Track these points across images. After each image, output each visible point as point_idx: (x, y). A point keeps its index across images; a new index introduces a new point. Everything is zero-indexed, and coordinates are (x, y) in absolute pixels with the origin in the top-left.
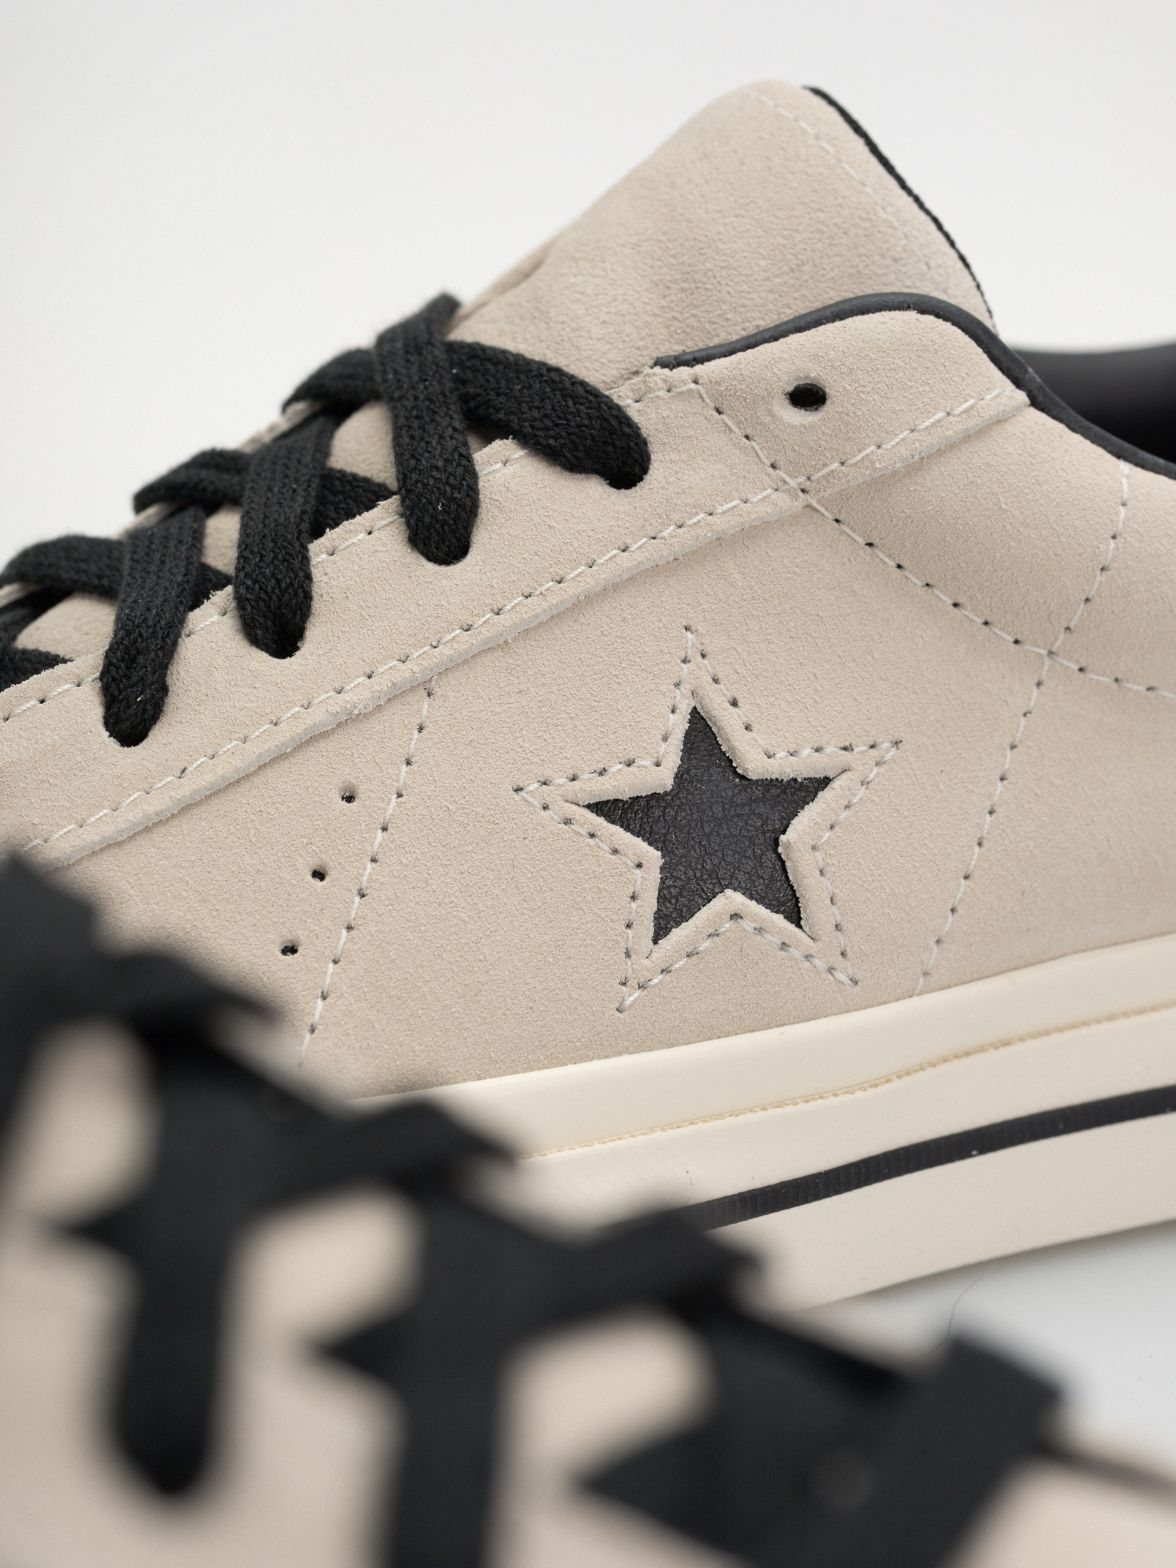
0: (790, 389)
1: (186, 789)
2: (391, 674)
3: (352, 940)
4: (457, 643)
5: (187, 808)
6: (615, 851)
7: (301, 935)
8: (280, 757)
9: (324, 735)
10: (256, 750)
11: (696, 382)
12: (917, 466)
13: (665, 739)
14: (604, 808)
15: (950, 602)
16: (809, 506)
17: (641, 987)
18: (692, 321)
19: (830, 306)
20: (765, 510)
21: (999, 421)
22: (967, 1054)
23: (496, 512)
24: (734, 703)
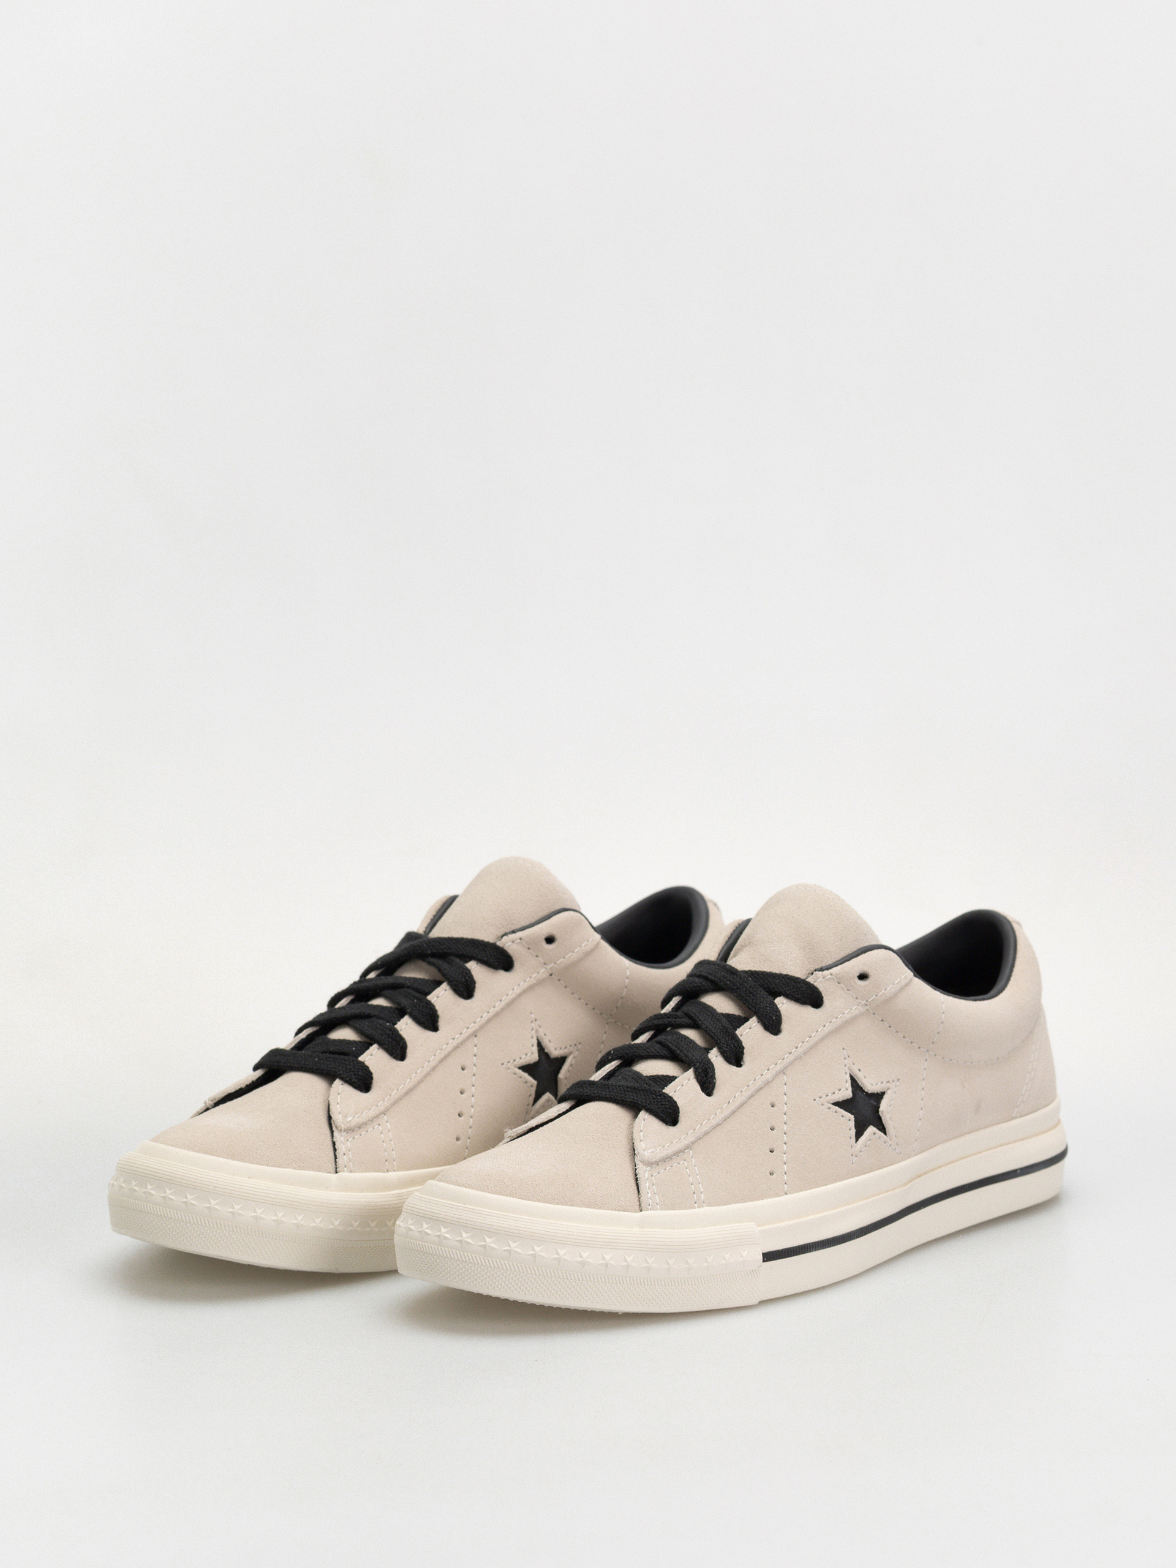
0: (858, 975)
1: (732, 1107)
2: (774, 1069)
3: (787, 1147)
4: (789, 1059)
5: (733, 1113)
6: (843, 1116)
7: (774, 1146)
8: (752, 1096)
9: (761, 1088)
10: (747, 1094)
11: (831, 975)
12: (896, 995)
13: (846, 1082)
14: (836, 1104)
15: (902, 1036)
16: (867, 1009)
17: (856, 1156)
18: (815, 958)
19: (855, 952)
20: (857, 1012)
21: (908, 984)
22: (919, 1176)
23: (786, 1018)
24: (860, 1070)
